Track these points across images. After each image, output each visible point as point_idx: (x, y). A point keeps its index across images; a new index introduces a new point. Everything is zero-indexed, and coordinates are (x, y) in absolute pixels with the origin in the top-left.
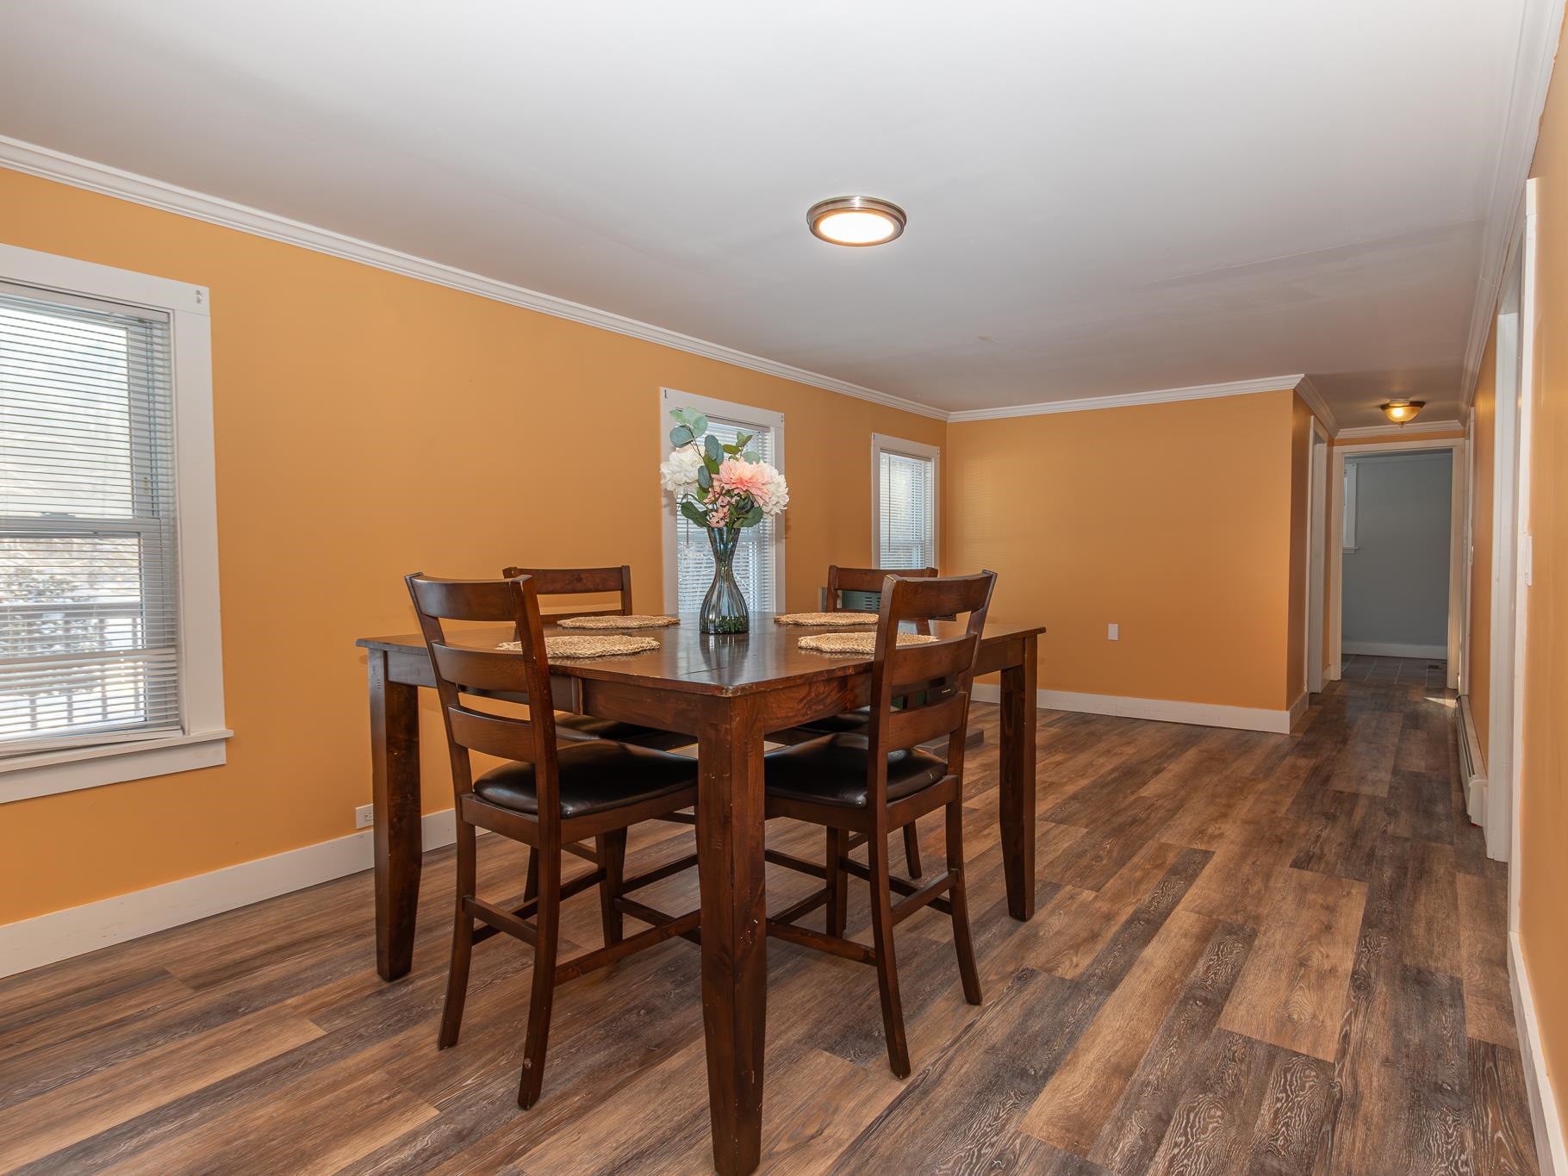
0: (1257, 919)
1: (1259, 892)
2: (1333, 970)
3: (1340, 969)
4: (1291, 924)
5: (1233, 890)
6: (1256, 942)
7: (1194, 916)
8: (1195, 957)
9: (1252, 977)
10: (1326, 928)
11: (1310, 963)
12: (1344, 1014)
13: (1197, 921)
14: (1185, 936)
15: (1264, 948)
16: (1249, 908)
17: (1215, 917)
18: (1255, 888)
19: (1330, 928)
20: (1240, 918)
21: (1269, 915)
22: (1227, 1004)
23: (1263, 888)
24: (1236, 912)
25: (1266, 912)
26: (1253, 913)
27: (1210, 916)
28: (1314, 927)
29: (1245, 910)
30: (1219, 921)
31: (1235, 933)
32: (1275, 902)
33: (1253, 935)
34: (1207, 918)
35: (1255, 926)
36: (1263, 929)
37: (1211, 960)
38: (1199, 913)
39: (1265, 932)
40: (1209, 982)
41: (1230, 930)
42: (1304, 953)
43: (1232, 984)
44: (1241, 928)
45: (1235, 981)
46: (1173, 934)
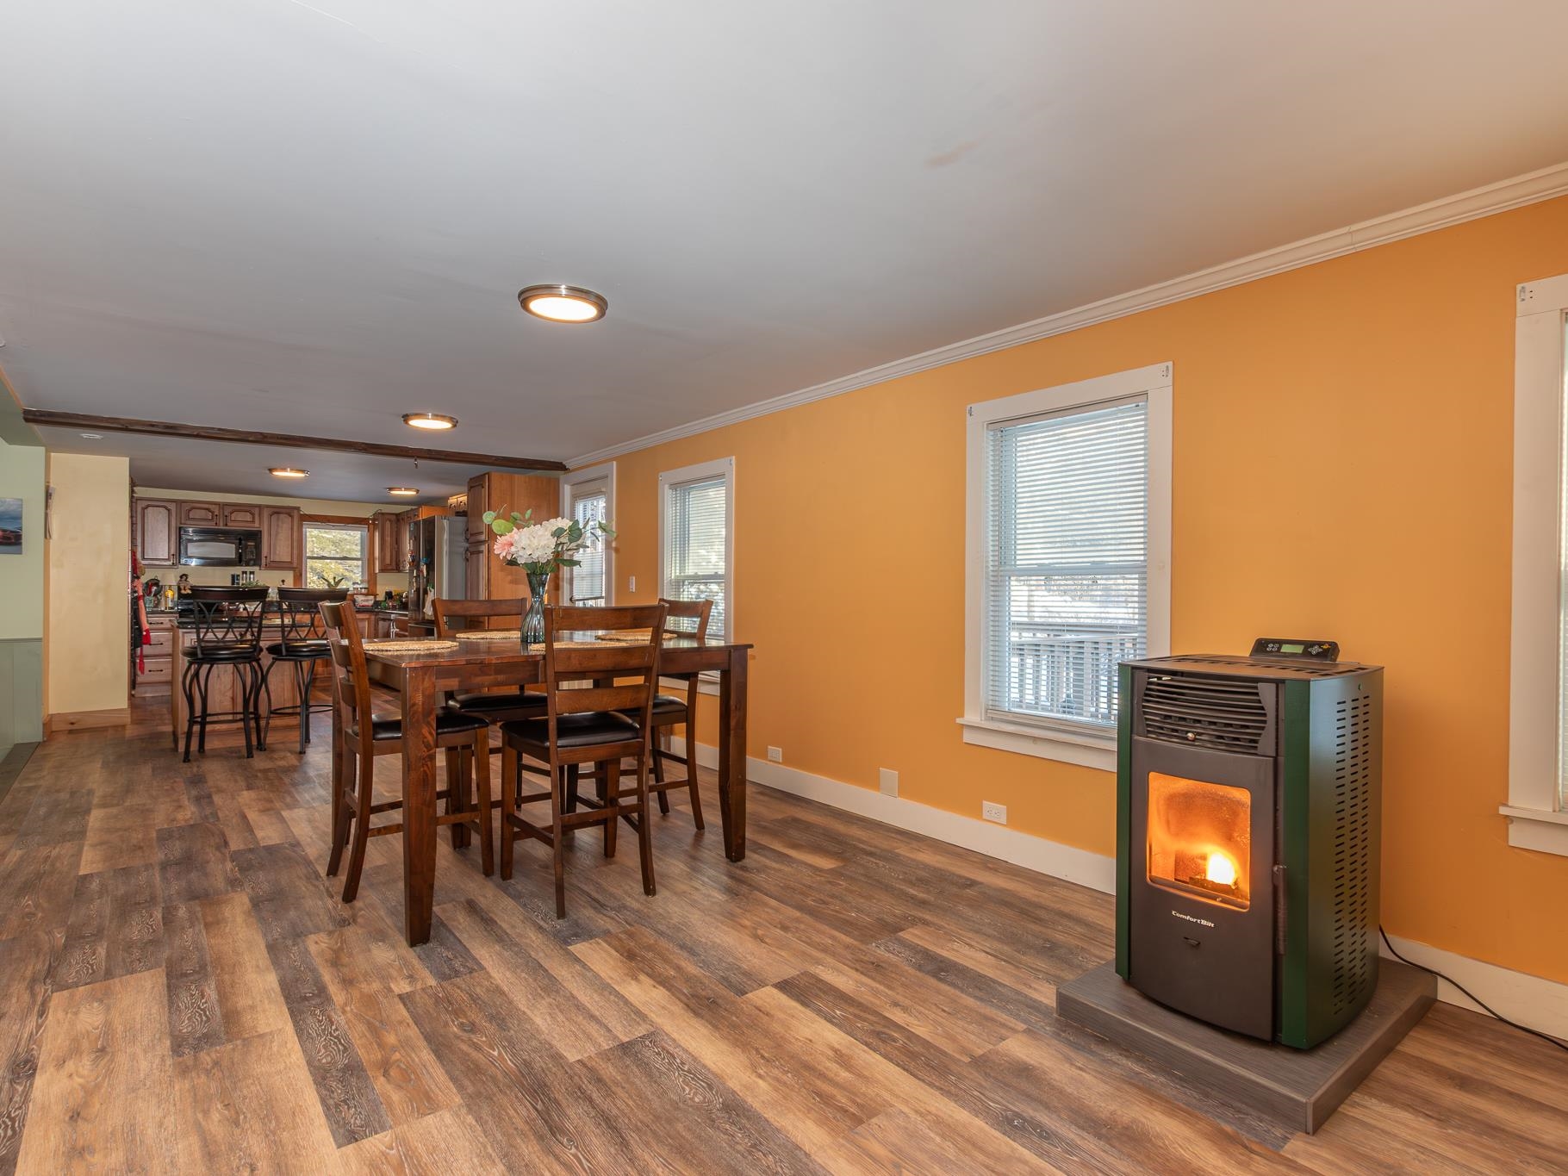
0: (184, 1071)
1: (206, 1113)
2: (61, 1063)
3: (52, 1069)
4: (134, 1090)
5: (245, 1092)
6: (168, 1043)
7: (262, 1029)
8: (223, 997)
9: (154, 1011)
10: (78, 1114)
11: (93, 1056)
12: (44, 1030)
13: (255, 1027)
14: (253, 1008)
15: (156, 1042)
16: (203, 1078)
17: (239, 1042)
18: (216, 1116)
19: (72, 1117)
20: (206, 1058)
21: (171, 1084)
22: (165, 981)
23: (204, 1123)
24: (216, 1063)
25: (177, 1088)
26: (194, 1074)
27: (244, 1040)
28: (98, 1106)
29: (208, 1072)
30: (229, 1041)
31: (199, 1039)
32: (172, 1109)
33: (177, 1049)
34: (247, 1036)
35: (181, 1059)
36: (169, 1062)
37: (206, 1002)
38: (261, 1036)
39: (163, 1060)
40: (193, 987)
41: (208, 1039)
42: (103, 1063)
43: (170, 996)
44: (196, 1049)
45: (169, 1000)
46: (266, 1002)
